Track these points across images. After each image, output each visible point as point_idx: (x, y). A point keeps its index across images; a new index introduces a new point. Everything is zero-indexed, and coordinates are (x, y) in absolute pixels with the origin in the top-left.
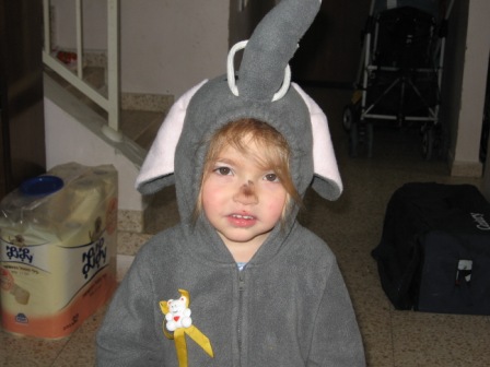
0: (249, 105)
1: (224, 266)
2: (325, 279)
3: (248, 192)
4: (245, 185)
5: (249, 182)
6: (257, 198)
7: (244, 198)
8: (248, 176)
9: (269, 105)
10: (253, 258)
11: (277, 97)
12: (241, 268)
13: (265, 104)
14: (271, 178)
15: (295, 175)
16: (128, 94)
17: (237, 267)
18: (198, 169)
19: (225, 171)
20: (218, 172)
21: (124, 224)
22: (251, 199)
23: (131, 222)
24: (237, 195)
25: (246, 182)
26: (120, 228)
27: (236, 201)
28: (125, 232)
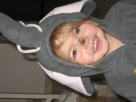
0: (44, 42)
2: (129, 6)
5: (78, 41)
8: (76, 42)
9: (44, 33)
10: (118, 39)
11: (40, 30)
12: (124, 44)
13: (43, 35)
14: (78, 31)
15: (77, 20)
16: (45, 90)
20: (75, 56)
21: (103, 93)
23: (102, 90)
25: (79, 42)
26: (104, 95)
27: (87, 48)
28: (106, 93)
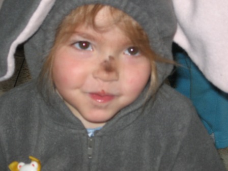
1: (73, 131)
3: (109, 68)
4: (105, 61)
5: (110, 57)
6: (117, 74)
7: (104, 75)
12: (90, 135)
17: (87, 133)
18: (48, 42)
19: (84, 45)
20: (77, 46)
22: (113, 75)
24: (98, 72)
25: (107, 58)
27: (95, 78)
